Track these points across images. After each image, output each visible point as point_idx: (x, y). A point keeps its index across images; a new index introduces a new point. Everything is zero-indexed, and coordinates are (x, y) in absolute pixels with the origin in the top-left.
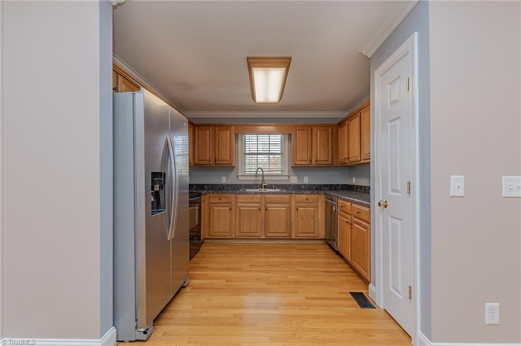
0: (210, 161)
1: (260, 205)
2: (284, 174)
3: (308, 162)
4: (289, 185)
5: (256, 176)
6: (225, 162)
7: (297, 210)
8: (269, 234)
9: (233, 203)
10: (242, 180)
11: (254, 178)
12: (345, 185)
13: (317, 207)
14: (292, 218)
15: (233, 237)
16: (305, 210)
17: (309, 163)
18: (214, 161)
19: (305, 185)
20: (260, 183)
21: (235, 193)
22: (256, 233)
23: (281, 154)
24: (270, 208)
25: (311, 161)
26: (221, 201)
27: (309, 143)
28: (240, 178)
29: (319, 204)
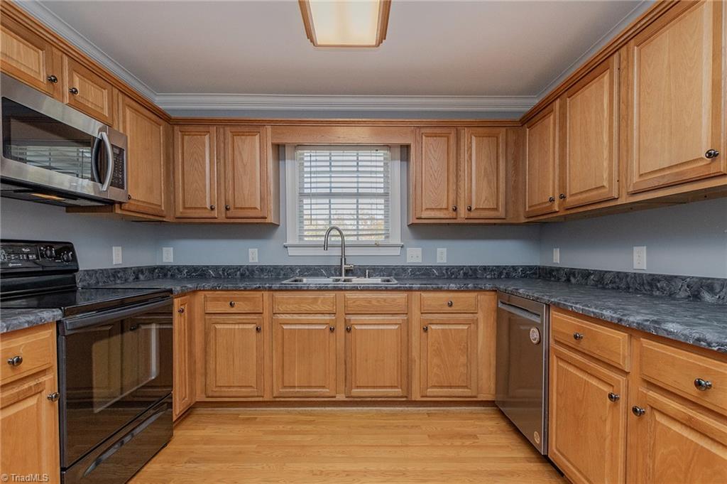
0: (212, 209)
1: (333, 317)
2: (391, 242)
3: (450, 214)
4: (404, 269)
5: (326, 246)
6: (251, 213)
7: (426, 330)
8: (355, 392)
9: (266, 314)
10: (295, 257)
11: (321, 252)
12: (531, 268)
13: (476, 322)
14: (414, 350)
15: (266, 399)
16: (443, 330)
17: (452, 214)
18: (223, 209)
19: (439, 268)
20: (336, 262)
21: (270, 289)
22: (323, 387)
23: (386, 195)
24: (357, 327)
25: (455, 210)
26: (233, 310)
27: (452, 168)
28: (291, 252)
29: (480, 316)
